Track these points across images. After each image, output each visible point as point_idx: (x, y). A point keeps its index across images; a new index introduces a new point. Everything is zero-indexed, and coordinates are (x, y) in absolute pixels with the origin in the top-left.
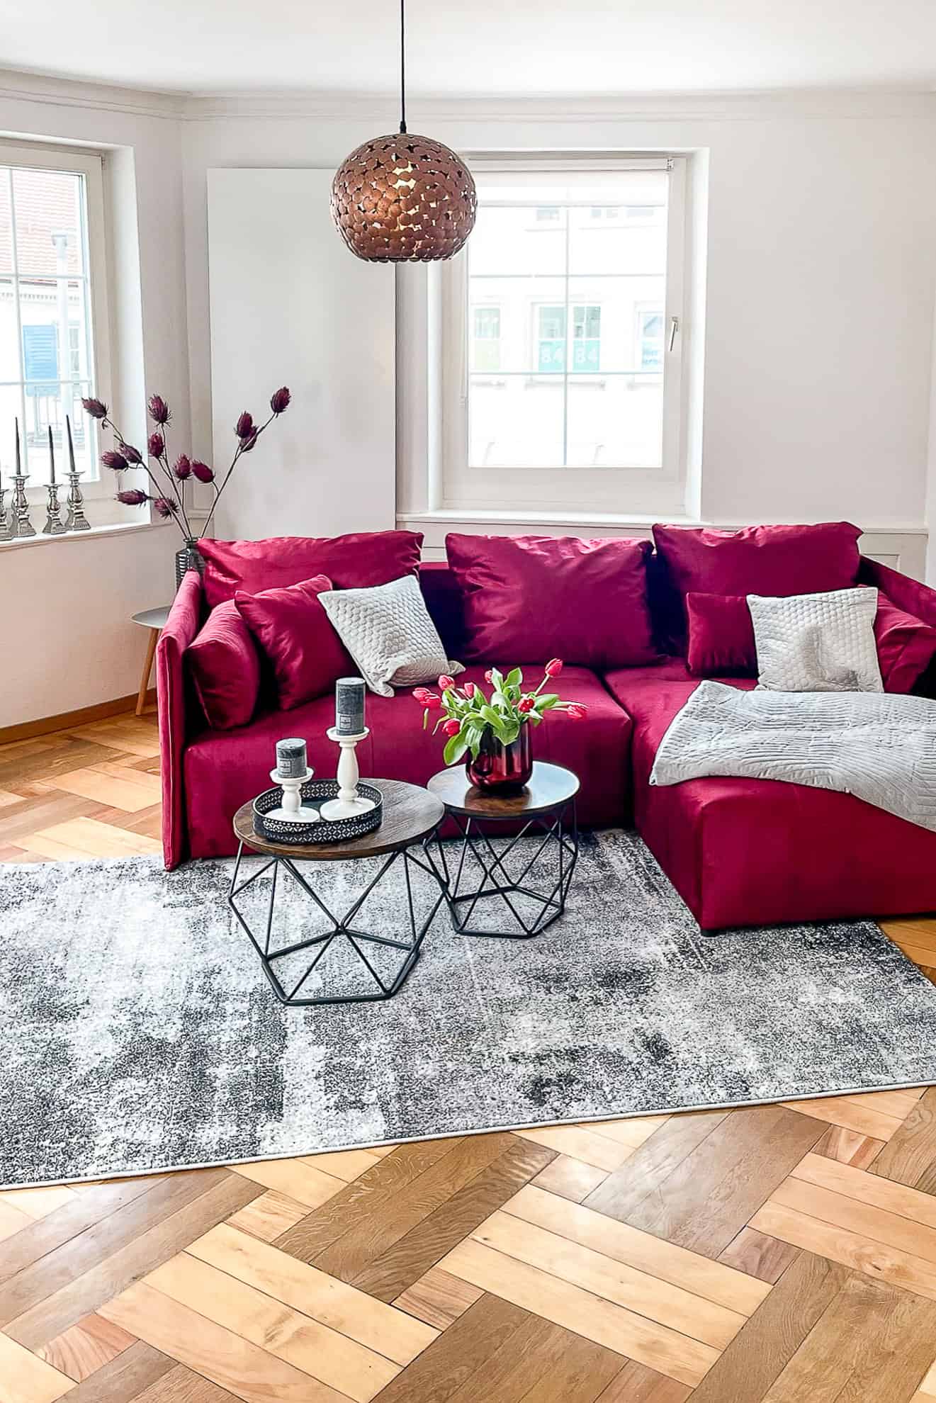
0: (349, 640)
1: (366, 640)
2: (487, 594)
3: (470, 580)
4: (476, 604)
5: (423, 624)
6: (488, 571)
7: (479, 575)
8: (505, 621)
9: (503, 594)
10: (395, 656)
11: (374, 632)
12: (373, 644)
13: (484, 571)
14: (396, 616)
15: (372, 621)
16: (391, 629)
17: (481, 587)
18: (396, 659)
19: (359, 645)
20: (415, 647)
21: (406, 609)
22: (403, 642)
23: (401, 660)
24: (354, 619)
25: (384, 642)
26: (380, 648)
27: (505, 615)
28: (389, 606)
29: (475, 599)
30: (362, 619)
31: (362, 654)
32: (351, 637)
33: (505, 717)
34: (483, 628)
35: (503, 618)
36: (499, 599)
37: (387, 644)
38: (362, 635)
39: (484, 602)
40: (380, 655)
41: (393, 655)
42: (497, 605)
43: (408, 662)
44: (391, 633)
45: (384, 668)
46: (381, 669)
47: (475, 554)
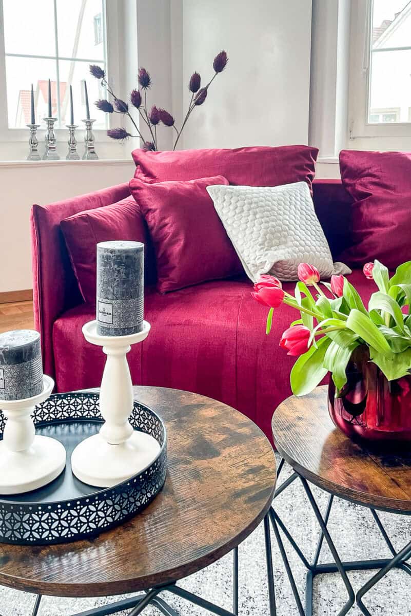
0: (231, 231)
1: (248, 232)
2: (376, 201)
3: (360, 189)
4: (365, 210)
5: (309, 223)
6: (377, 180)
7: (369, 185)
8: (394, 227)
9: (391, 201)
10: (275, 250)
11: (256, 225)
12: (254, 236)
13: (374, 180)
14: (281, 212)
15: (255, 214)
16: (274, 223)
17: (371, 194)
18: (275, 253)
19: (240, 236)
20: (298, 243)
21: (293, 207)
22: (285, 237)
23: (281, 254)
24: (237, 211)
25: (265, 235)
26: (260, 240)
27: (395, 221)
28: (275, 203)
29: (364, 205)
30: (246, 211)
31: (242, 245)
32: (233, 228)
33: (391, 332)
34: (371, 233)
35: (393, 224)
36: (388, 206)
37: (267, 237)
38: (244, 226)
39: (373, 209)
40: (259, 247)
41: (273, 248)
42: (384, 212)
43: (288, 257)
44: (273, 227)
45: (263, 260)
46: (260, 261)
47: (366, 166)
